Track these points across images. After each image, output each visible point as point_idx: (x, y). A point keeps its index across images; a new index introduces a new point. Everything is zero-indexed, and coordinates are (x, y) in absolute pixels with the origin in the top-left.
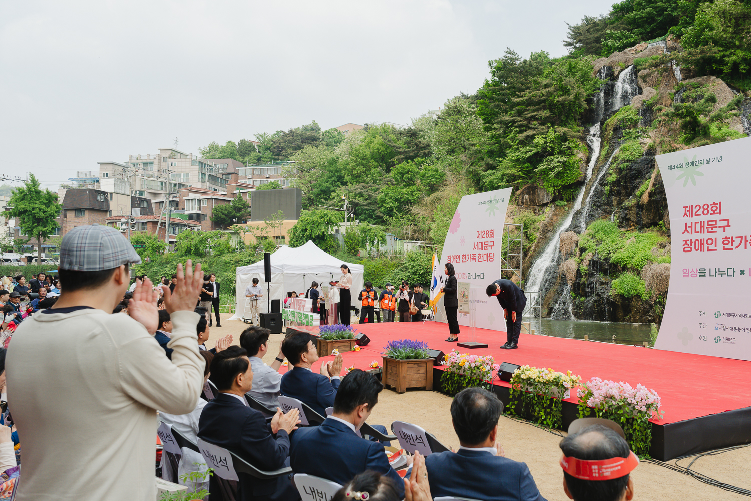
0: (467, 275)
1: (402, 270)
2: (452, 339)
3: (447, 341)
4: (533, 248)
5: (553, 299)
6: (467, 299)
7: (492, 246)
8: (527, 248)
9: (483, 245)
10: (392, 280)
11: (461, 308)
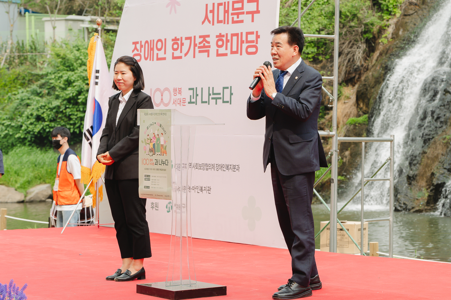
0: (187, 94)
1: (38, 94)
2: (127, 273)
3: (112, 279)
4: (390, 31)
5: (442, 163)
6: (164, 158)
7: (252, 13)
8: (375, 29)
9: (231, 11)
10: (12, 119)
11: (147, 183)
